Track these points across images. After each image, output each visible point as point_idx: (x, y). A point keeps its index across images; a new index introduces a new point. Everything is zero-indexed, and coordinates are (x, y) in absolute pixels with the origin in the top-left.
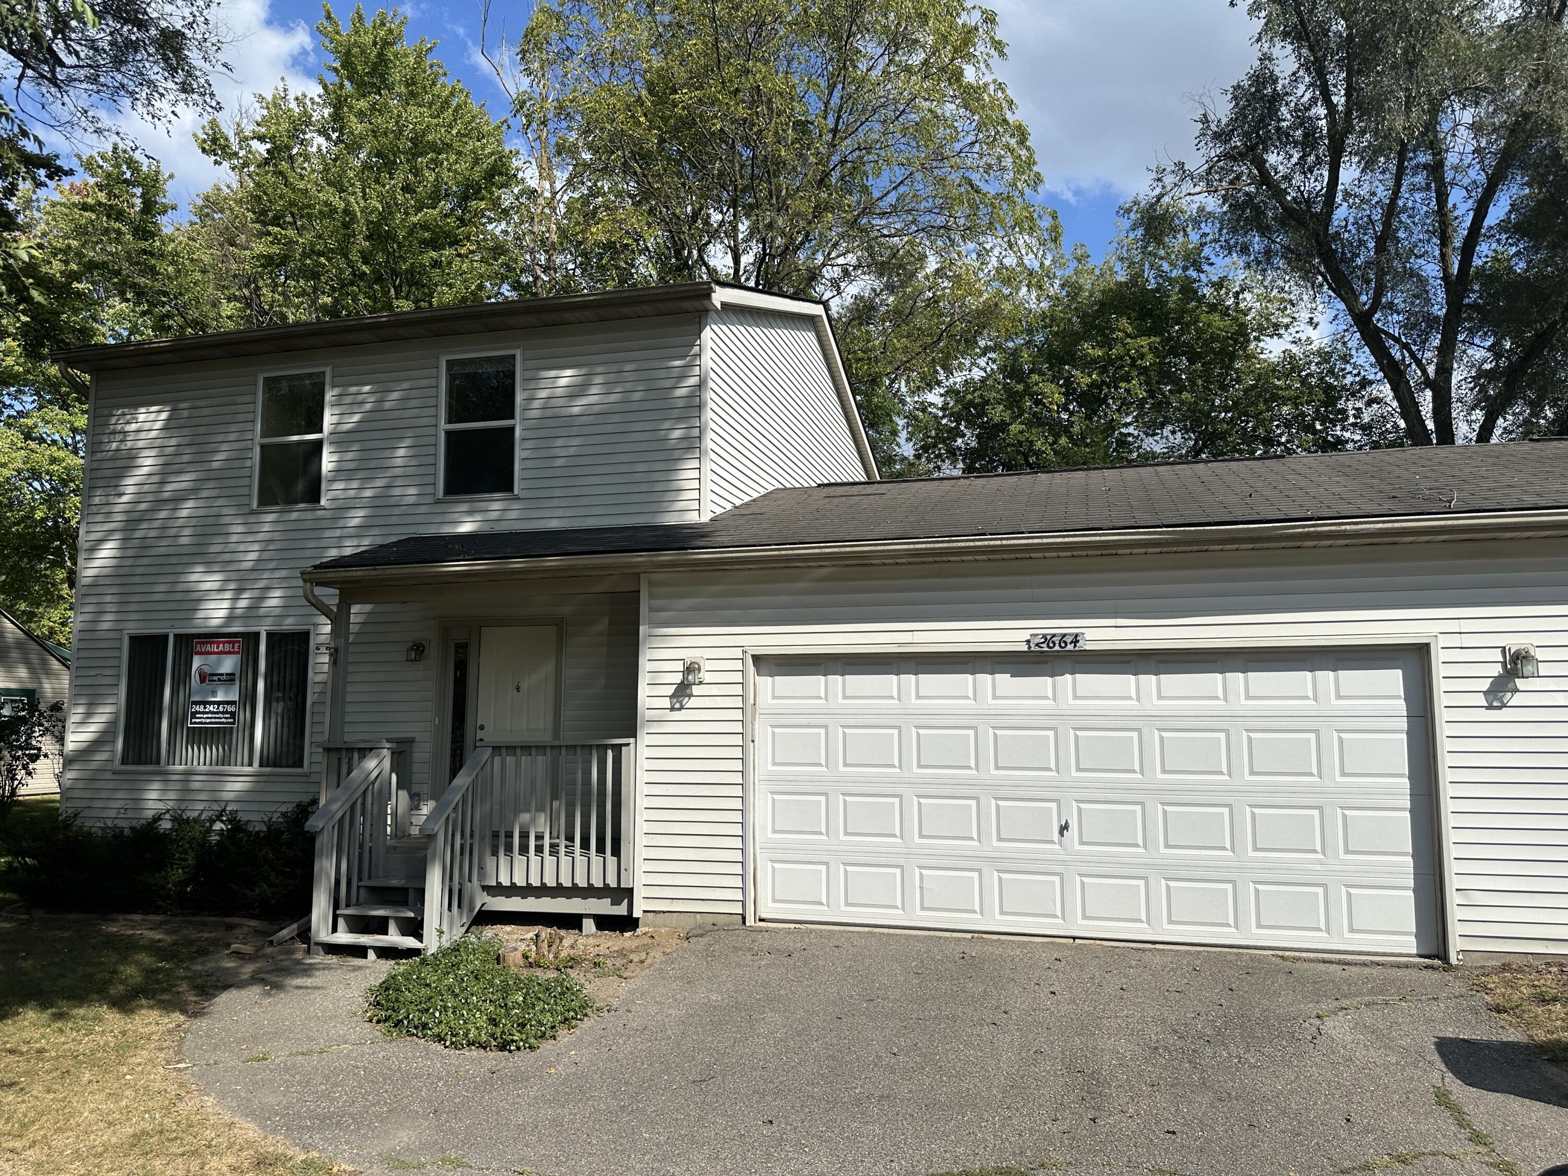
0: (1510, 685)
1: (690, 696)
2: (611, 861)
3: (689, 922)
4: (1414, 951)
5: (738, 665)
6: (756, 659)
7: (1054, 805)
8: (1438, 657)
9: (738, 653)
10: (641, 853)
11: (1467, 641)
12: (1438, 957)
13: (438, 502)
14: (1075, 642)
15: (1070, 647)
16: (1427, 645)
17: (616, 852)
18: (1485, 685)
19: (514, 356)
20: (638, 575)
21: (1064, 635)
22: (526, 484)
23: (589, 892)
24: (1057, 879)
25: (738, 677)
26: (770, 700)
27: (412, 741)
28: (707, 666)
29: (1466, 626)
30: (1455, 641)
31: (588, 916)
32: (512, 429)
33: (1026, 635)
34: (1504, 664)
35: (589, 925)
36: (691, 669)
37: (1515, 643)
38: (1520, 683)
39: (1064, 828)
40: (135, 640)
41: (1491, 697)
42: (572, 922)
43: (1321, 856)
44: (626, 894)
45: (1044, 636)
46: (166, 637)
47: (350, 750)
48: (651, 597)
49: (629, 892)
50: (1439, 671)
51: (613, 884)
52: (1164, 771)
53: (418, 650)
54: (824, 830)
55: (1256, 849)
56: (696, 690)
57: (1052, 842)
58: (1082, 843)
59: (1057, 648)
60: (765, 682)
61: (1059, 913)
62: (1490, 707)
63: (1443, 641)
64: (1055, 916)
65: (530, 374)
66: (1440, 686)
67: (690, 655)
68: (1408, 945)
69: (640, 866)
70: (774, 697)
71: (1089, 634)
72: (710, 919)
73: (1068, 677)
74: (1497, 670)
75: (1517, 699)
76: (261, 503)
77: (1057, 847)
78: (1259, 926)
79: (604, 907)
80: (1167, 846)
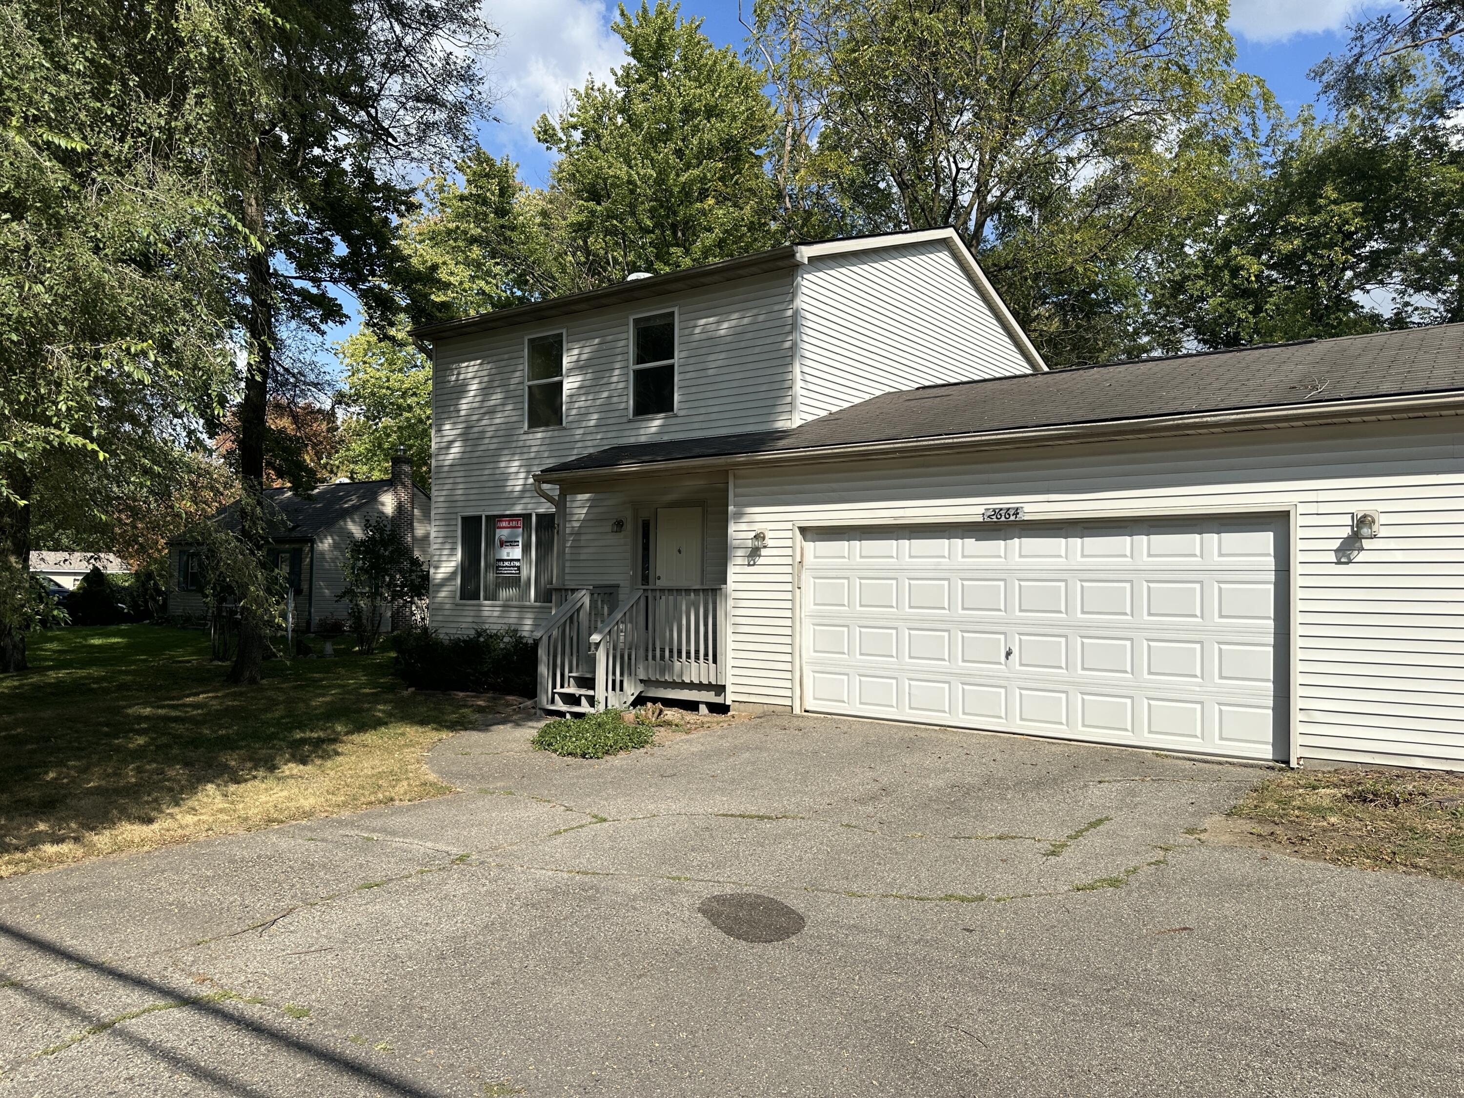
0: (1357, 545)
1: (760, 556)
2: (712, 666)
3: (759, 710)
4: (1270, 757)
5: (789, 534)
6: (803, 530)
7: (1002, 637)
8: (1297, 522)
9: (789, 525)
10: (730, 662)
11: (1323, 508)
12: (1283, 762)
13: (630, 421)
14: (1016, 514)
15: (1012, 518)
16: (1288, 513)
17: (715, 661)
18: (1336, 544)
19: (673, 313)
20: (727, 471)
21: (1008, 509)
22: (684, 406)
23: (700, 687)
24: (1003, 691)
25: (789, 543)
26: (812, 560)
27: (618, 586)
28: (769, 535)
29: (1322, 496)
30: (1313, 508)
31: (702, 703)
32: (672, 367)
33: (981, 510)
34: (1352, 526)
35: (703, 709)
36: (759, 537)
37: (1360, 509)
38: (1366, 543)
39: (1008, 654)
40: (464, 519)
41: (1341, 554)
42: (692, 706)
43: (1200, 680)
44: (720, 689)
45: (994, 510)
46: (480, 517)
47: (566, 590)
48: (735, 487)
49: (723, 688)
50: (1297, 533)
51: (714, 683)
52: (1083, 612)
53: (619, 525)
54: (846, 651)
55: (1150, 673)
56: (764, 552)
57: (1000, 664)
58: (1021, 665)
59: (1003, 519)
60: (810, 546)
61: (1003, 715)
62: (1339, 563)
63: (1301, 509)
64: (1000, 717)
65: (683, 325)
66: (1297, 545)
67: (758, 527)
68: (1266, 752)
69: (730, 672)
70: (815, 557)
71: (1027, 508)
72: (772, 708)
73: (1016, 540)
74: (1346, 532)
75: (1362, 556)
76: (530, 427)
77: (1003, 667)
78: (1150, 732)
79: (710, 697)
80: (1083, 669)
